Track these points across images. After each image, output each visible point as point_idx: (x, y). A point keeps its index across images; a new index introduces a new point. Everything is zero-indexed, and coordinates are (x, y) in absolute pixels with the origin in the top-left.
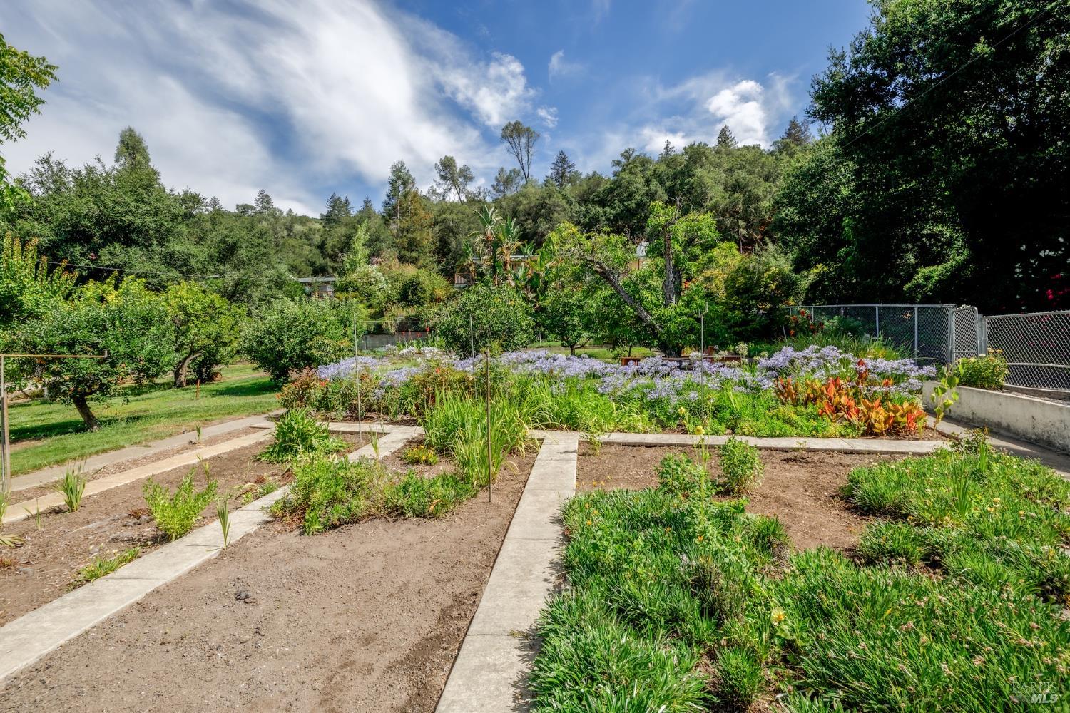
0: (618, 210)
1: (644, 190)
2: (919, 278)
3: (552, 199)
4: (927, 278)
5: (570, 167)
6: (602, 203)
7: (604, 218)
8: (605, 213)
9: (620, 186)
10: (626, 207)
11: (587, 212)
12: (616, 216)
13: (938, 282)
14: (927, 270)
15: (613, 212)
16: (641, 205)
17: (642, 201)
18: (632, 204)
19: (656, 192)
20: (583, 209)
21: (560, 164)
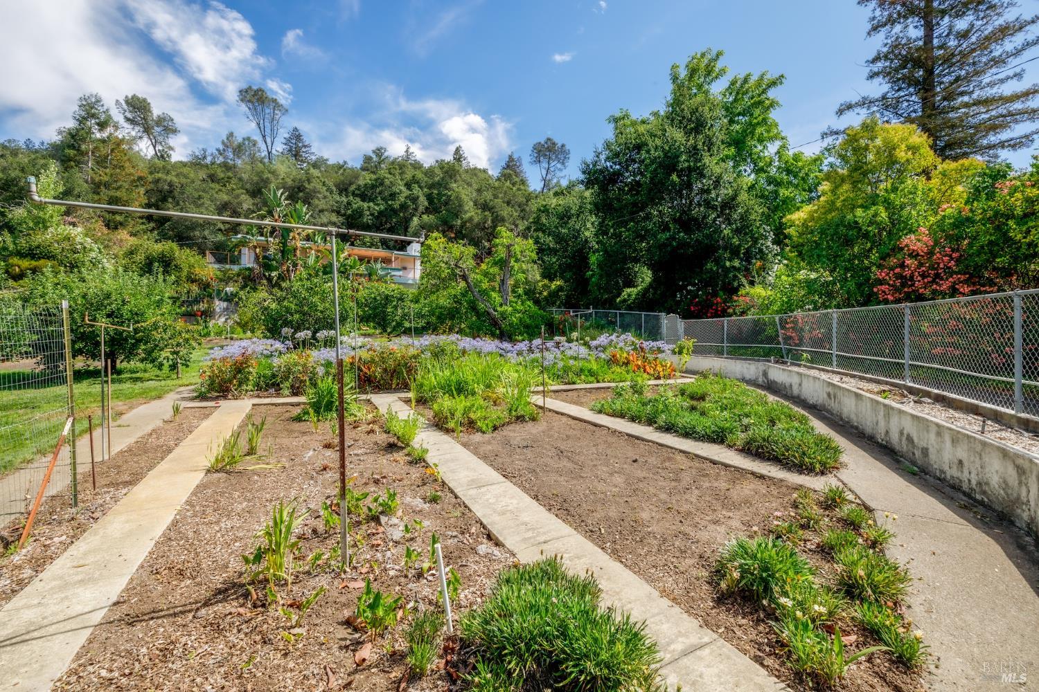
0: (382, 207)
1: (406, 192)
2: (624, 294)
3: (312, 184)
4: (629, 295)
5: (305, 146)
6: (364, 197)
7: (368, 213)
8: (369, 207)
9: (382, 184)
10: (390, 206)
11: (349, 203)
12: (380, 213)
13: (636, 299)
14: (629, 290)
15: (377, 208)
16: (404, 207)
17: (406, 203)
18: (396, 205)
19: (418, 197)
20: (344, 199)
21: (294, 141)
